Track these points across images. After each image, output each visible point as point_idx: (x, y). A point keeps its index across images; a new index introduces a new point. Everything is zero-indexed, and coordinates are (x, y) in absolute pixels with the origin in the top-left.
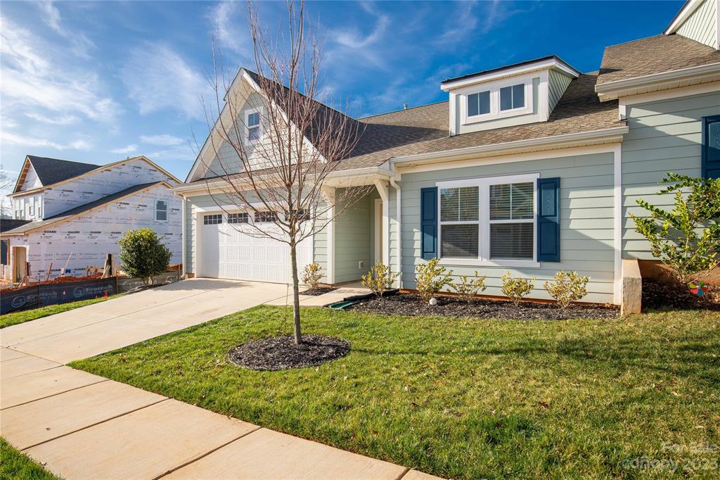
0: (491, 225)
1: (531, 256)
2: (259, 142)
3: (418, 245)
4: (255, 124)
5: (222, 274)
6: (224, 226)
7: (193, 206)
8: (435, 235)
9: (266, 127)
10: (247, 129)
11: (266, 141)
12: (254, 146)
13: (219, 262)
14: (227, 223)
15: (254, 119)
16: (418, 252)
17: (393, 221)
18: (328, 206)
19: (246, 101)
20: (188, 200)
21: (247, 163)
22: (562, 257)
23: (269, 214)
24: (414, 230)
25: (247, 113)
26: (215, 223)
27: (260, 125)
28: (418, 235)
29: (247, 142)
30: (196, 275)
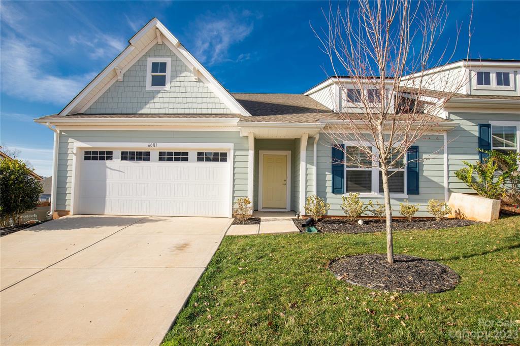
0: (379, 171)
1: (402, 191)
2: (165, 89)
3: (329, 183)
4: (160, 72)
5: (110, 211)
6: (116, 163)
7: (70, 140)
8: (342, 177)
9: (174, 76)
10: (149, 74)
11: (173, 90)
12: (158, 92)
13: (106, 199)
14: (120, 160)
15: (159, 67)
16: (329, 189)
17: (309, 166)
18: (250, 151)
19: (150, 50)
20: (63, 133)
21: (148, 106)
22: (420, 192)
23: (177, 154)
24: (327, 173)
25: (151, 61)
26: (102, 159)
27: (168, 74)
28: (329, 177)
29: (149, 86)
30: (71, 213)
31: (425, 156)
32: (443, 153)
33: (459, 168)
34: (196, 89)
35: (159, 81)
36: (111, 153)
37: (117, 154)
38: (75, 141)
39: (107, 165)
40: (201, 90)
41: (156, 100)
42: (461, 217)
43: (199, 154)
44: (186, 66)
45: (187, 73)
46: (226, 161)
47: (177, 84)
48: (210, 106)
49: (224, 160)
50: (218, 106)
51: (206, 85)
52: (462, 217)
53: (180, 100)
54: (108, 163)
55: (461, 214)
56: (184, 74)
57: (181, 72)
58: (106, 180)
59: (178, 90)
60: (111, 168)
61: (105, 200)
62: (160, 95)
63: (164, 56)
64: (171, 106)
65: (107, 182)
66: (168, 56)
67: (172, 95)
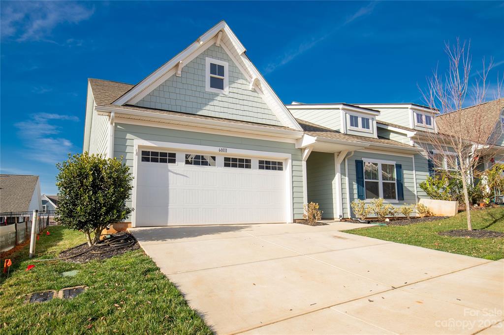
0: (383, 183)
1: (395, 199)
2: (224, 93)
3: (356, 191)
4: (218, 75)
5: (174, 221)
6: (179, 166)
7: (129, 136)
8: (363, 186)
9: (231, 82)
10: (208, 75)
11: (231, 95)
12: (217, 95)
13: (169, 207)
14: (184, 163)
15: (217, 69)
16: (356, 196)
17: (343, 177)
18: (303, 162)
19: (208, 49)
20: (118, 127)
21: (208, 107)
22: (404, 199)
23: (241, 160)
24: (354, 183)
25: (209, 61)
26: (163, 161)
27: (226, 78)
28: (355, 186)
29: (208, 88)
30: (133, 224)
31: (404, 171)
32: (413, 170)
33: (421, 181)
34: (251, 99)
35: (217, 84)
36: (173, 155)
37: (180, 157)
38: (136, 137)
39: (169, 168)
40: (256, 99)
41: (215, 103)
42: (430, 215)
43: (261, 162)
44: (242, 74)
45: (244, 81)
46: (282, 170)
47: (235, 90)
48: (264, 116)
49: (281, 169)
50: (271, 117)
51: (261, 96)
52: (432, 215)
53: (238, 107)
54: (170, 166)
55: (430, 213)
56: (240, 81)
57: (238, 78)
58: (168, 186)
59: (236, 96)
60: (175, 171)
61: (168, 209)
62: (219, 98)
63: (221, 59)
64: (230, 111)
65: (170, 188)
66: (225, 60)
67: (231, 100)
